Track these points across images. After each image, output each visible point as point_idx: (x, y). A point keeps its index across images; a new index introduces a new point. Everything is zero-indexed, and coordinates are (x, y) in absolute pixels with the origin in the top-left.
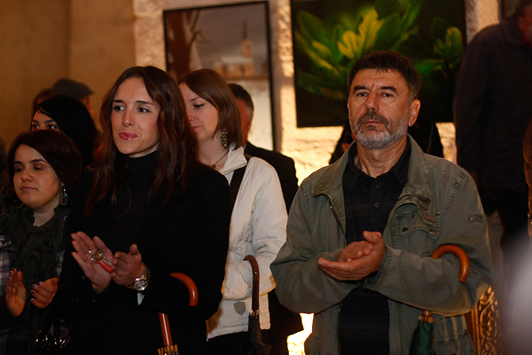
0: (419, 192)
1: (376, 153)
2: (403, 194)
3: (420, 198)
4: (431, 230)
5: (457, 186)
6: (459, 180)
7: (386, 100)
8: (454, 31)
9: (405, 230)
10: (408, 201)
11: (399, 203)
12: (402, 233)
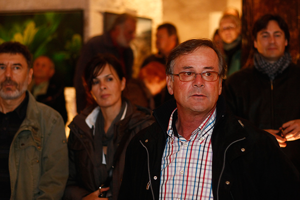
0: (33, 124)
1: (8, 101)
2: (23, 124)
3: (33, 127)
4: (38, 146)
5: (55, 122)
6: (56, 118)
7: (16, 72)
8: (77, 38)
9: (23, 145)
10: (27, 129)
11: (21, 130)
12: (21, 147)
